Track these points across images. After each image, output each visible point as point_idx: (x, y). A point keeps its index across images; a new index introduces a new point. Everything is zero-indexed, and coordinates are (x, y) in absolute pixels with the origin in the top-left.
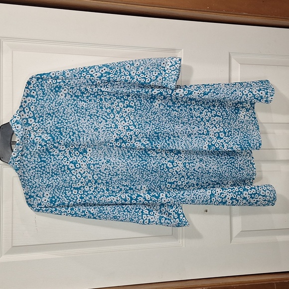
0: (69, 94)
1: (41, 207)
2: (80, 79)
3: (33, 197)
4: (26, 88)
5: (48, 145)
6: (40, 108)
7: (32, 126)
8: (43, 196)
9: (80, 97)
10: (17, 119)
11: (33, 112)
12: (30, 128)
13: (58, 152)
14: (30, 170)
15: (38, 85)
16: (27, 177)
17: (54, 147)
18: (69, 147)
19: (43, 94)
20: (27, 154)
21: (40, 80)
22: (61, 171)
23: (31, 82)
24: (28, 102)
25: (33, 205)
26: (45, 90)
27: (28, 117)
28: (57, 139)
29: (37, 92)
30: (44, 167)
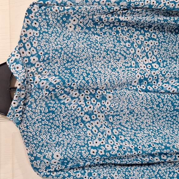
0: (79, 25)
1: (50, 172)
2: (92, 5)
3: (39, 158)
4: (26, 17)
5: (57, 90)
6: (45, 43)
7: (36, 66)
8: (53, 158)
9: (92, 30)
10: (16, 57)
11: (36, 48)
12: (33, 69)
13: (70, 99)
14: (35, 123)
15: (40, 14)
16: (31, 133)
17: (65, 92)
18: (83, 92)
19: (48, 25)
20: (31, 103)
21: (43, 8)
22: (74, 124)
23: (32, 10)
24: (29, 35)
25: (40, 168)
26: (50, 21)
27: (29, 55)
28: (68, 82)
29: (40, 23)
30: (53, 119)
